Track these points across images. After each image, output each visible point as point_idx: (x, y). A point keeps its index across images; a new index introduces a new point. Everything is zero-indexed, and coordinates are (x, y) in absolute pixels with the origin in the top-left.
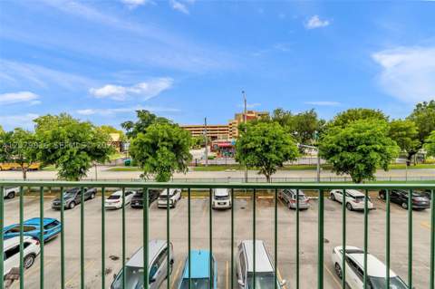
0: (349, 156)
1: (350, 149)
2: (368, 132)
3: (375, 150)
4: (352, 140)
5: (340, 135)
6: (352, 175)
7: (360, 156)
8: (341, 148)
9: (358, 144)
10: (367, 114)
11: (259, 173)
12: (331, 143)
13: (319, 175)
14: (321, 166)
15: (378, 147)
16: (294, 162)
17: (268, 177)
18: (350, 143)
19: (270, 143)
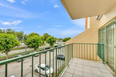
0: (34, 44)
1: (34, 42)
2: (38, 38)
3: (39, 42)
4: (35, 40)
5: (32, 39)
6: (34, 48)
7: (36, 44)
8: (32, 42)
9: (36, 41)
10: (36, 34)
11: (2, 53)
12: (30, 41)
13: (26, 50)
14: (27, 47)
15: (40, 41)
16: (19, 47)
17: (7, 54)
18: (34, 41)
19: (9, 41)
